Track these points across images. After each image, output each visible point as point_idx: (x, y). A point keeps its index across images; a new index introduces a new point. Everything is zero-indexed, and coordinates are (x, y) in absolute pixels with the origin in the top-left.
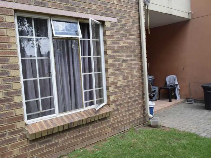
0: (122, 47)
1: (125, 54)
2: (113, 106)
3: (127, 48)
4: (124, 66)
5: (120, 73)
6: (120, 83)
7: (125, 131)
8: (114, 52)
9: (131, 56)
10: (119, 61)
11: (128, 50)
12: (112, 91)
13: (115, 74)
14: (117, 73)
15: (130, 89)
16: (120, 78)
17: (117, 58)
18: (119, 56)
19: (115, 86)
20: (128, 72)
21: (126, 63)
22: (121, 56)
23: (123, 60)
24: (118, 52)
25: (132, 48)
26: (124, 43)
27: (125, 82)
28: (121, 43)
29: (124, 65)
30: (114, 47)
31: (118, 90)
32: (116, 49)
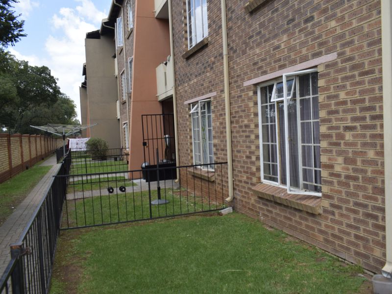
0: (344, 103)
1: (349, 116)
2: (326, 203)
3: (354, 102)
4: (347, 138)
5: (340, 150)
6: (338, 169)
7: (346, 261)
8: (330, 113)
9: (364, 118)
10: (337, 128)
11: (357, 107)
12: (325, 179)
13: (331, 151)
14: (334, 149)
15: (358, 186)
16: (340, 160)
17: (334, 123)
18: (337, 120)
19: (330, 171)
20: (355, 151)
21: (351, 133)
22: (342, 119)
23: (346, 127)
24: (337, 112)
25: (367, 101)
26: (347, 94)
27: (348, 169)
28: (342, 96)
29: (348, 136)
30: (329, 105)
31: (334, 180)
32: (333, 108)
